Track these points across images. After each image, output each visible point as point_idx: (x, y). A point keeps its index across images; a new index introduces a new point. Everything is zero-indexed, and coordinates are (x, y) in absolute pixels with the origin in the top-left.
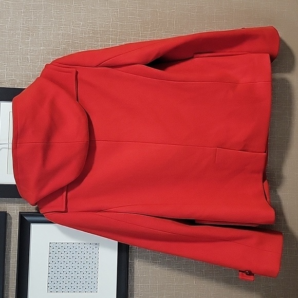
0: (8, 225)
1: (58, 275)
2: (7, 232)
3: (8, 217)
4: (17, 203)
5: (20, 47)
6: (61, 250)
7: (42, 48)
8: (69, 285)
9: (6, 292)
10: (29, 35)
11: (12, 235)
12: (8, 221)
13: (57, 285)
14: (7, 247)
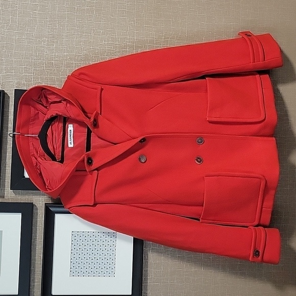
0: (34, 215)
1: (79, 261)
2: (34, 221)
3: (34, 208)
4: (42, 195)
5: (45, 53)
6: (83, 238)
7: (65, 54)
8: (89, 270)
9: (32, 276)
10: (54, 42)
11: (38, 224)
12: (34, 211)
13: (79, 270)
14: (33, 235)
